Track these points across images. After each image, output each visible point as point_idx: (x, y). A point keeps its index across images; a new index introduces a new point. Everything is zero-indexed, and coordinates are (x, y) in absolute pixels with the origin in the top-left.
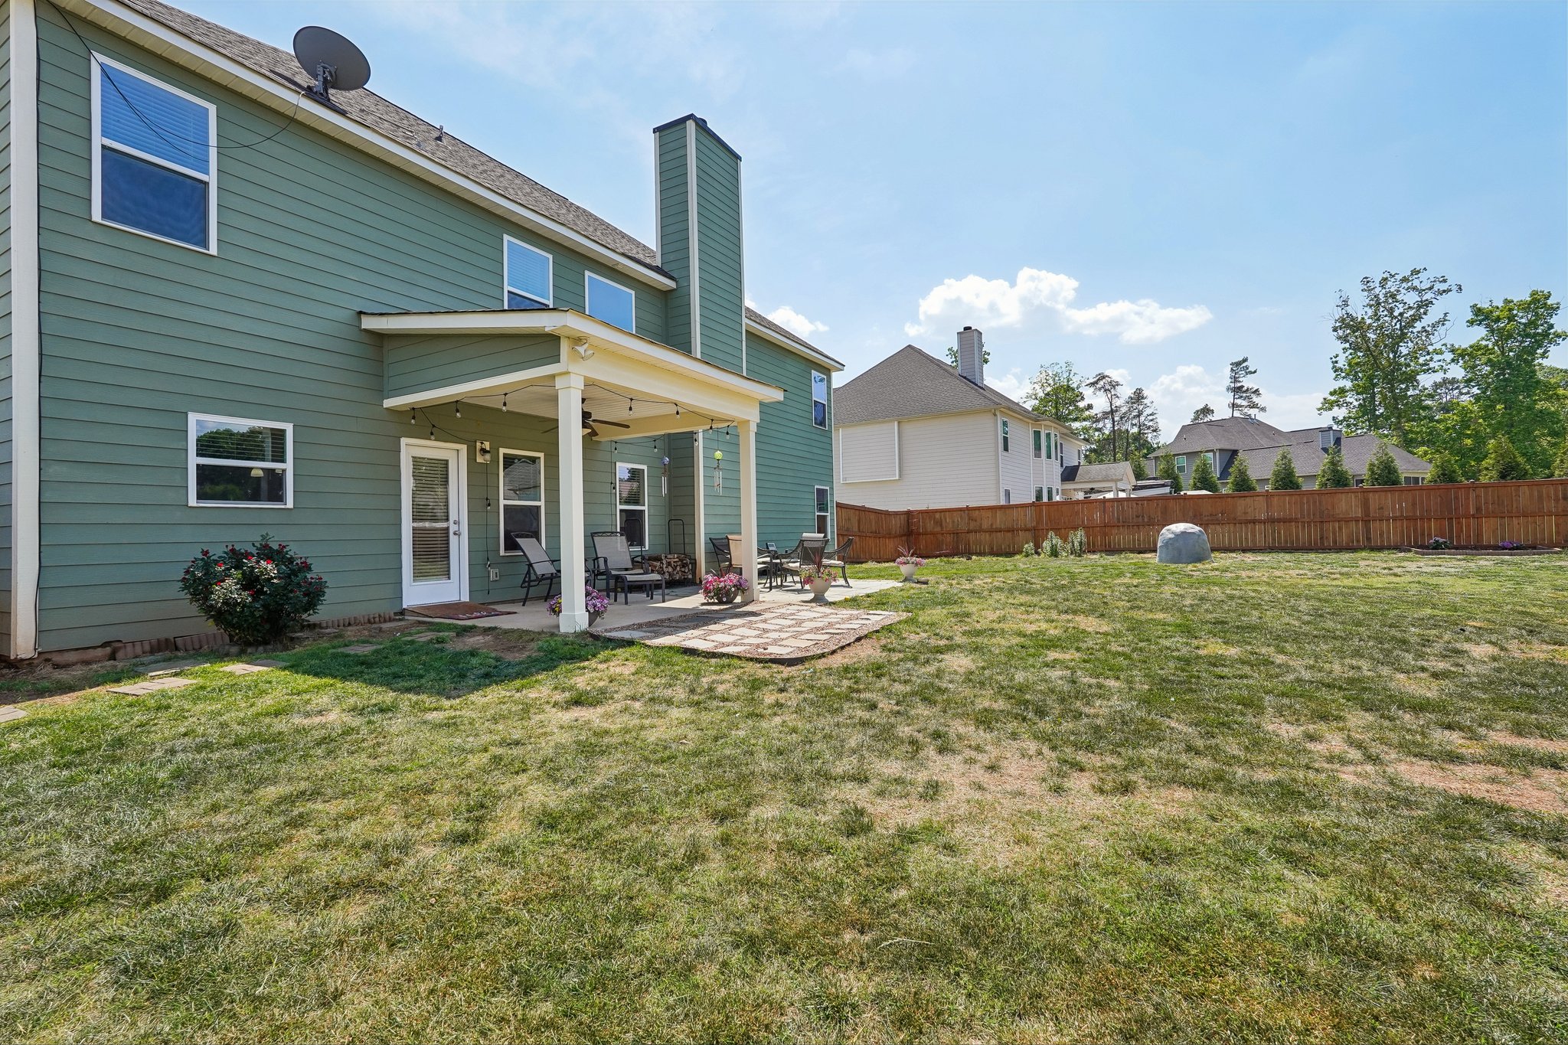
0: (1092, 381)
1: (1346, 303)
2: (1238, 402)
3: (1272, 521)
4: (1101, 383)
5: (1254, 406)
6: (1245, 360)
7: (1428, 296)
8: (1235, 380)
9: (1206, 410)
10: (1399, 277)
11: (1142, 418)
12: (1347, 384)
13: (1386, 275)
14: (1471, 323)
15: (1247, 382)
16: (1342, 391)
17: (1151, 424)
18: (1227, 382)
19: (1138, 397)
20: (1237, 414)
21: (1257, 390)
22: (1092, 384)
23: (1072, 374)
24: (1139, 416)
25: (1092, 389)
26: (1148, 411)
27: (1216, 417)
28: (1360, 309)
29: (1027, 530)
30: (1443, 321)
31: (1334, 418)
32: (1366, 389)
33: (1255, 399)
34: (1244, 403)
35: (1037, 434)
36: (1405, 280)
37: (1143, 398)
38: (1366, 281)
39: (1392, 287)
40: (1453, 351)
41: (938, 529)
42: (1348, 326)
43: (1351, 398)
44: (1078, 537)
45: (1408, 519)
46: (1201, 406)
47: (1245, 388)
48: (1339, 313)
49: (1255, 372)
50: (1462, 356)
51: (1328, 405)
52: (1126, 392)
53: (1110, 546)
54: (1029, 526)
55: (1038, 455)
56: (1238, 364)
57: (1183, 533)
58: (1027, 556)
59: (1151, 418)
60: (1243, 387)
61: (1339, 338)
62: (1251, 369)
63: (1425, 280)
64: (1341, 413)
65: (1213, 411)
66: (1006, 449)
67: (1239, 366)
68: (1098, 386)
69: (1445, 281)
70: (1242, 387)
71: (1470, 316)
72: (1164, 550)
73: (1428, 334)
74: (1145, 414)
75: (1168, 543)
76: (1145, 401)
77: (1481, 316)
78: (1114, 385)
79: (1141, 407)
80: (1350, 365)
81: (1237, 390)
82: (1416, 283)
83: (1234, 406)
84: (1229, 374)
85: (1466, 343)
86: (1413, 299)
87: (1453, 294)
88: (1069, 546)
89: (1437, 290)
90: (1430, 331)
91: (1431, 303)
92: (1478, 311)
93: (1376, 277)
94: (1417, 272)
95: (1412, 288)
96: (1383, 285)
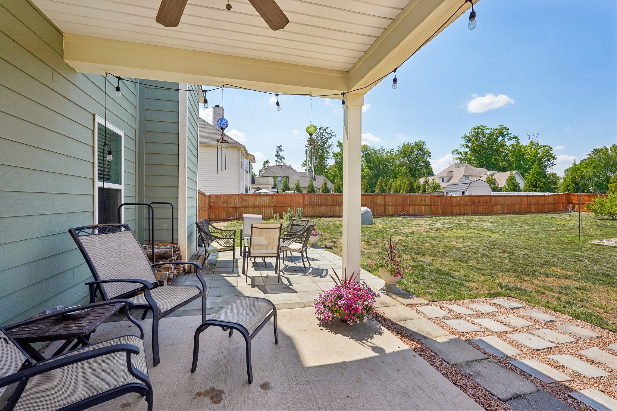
2: (279, 160)
5: (282, 162)
6: (281, 146)
7: (330, 136)
9: (267, 162)
10: (323, 128)
13: (321, 127)
14: (337, 146)
15: (281, 154)
16: (307, 161)
18: (275, 153)
20: (277, 164)
21: (284, 157)
27: (270, 164)
29: (271, 207)
30: (332, 144)
33: (283, 160)
34: (280, 161)
36: (324, 129)
39: (322, 131)
40: (334, 153)
41: (225, 205)
44: (299, 211)
46: (266, 160)
47: (280, 156)
49: (283, 151)
50: (335, 155)
51: (304, 165)
54: (272, 204)
55: (246, 171)
58: (276, 219)
61: (308, 144)
62: (282, 150)
63: (329, 131)
66: (241, 167)
67: (279, 148)
69: (333, 132)
70: (280, 155)
71: (337, 144)
81: (278, 156)
82: (327, 131)
83: (277, 161)
84: (276, 150)
85: (336, 152)
86: (326, 136)
87: (334, 136)
88: (297, 215)
89: (331, 135)
90: (329, 146)
91: (330, 138)
92: (339, 143)
93: (318, 128)
94: (327, 128)
95: (326, 133)
96: (320, 130)
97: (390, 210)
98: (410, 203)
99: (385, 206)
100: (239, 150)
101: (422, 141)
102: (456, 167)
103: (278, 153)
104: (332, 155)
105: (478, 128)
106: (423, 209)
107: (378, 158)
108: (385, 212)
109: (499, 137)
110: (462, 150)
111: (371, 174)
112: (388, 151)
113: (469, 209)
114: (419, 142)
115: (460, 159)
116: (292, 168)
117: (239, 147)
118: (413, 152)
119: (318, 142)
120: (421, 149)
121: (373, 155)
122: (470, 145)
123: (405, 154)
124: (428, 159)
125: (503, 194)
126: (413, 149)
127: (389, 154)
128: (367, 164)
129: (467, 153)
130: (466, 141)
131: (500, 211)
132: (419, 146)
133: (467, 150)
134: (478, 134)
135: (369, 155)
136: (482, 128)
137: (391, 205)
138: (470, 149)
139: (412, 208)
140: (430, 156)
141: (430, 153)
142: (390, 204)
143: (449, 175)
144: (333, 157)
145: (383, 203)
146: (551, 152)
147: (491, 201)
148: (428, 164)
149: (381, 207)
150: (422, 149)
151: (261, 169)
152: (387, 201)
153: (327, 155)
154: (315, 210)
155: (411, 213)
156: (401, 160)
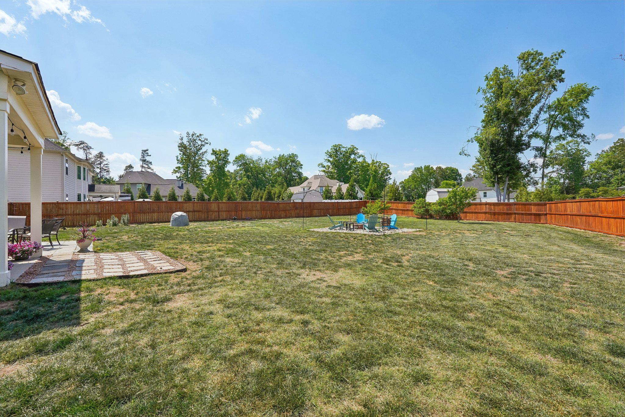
0: (77, 143)
1: (182, 139)
2: (144, 165)
3: (194, 211)
4: (82, 146)
5: (150, 168)
6: (147, 150)
7: (203, 143)
8: (143, 157)
9: (130, 167)
10: (196, 135)
11: (102, 165)
12: (181, 166)
14: (212, 154)
15: (148, 158)
16: (179, 168)
17: (106, 168)
18: (140, 157)
19: (100, 155)
20: (143, 170)
21: (151, 162)
22: (77, 145)
23: (67, 138)
24: (100, 164)
25: (76, 147)
26: (105, 163)
27: (134, 170)
28: (185, 141)
29: (95, 214)
30: (206, 152)
31: (177, 176)
32: (186, 169)
33: (150, 166)
34: (146, 166)
35: (79, 168)
36: (198, 136)
37: (103, 156)
38: (188, 134)
39: (195, 137)
42: (182, 147)
43: (182, 170)
44: (126, 217)
45: (228, 211)
46: (128, 165)
48: (180, 142)
49: (150, 156)
50: (210, 163)
51: (175, 172)
52: (94, 153)
53: (136, 221)
54: (96, 212)
55: (79, 177)
56: (145, 151)
57: (181, 215)
58: (99, 226)
59: (106, 166)
60: (146, 160)
61: (179, 150)
62: (149, 154)
63: (203, 138)
64: (178, 175)
65: (133, 168)
66: (67, 174)
67: (145, 152)
68: (80, 147)
69: (207, 140)
71: (212, 152)
72: (174, 222)
73: (203, 155)
74: (103, 163)
75: (175, 219)
76: (104, 158)
77: (214, 152)
78: (89, 148)
79: (102, 160)
80: (182, 159)
81: (144, 161)
82: (200, 138)
83: (142, 167)
84: (141, 154)
85: (211, 160)
86: (199, 143)
87: (208, 144)
88: (122, 221)
89: (205, 142)
90: (203, 154)
91: (204, 145)
92: (213, 151)
93: (191, 133)
94: (201, 135)
95: (200, 140)
96: (192, 136)
97: (224, 215)
98: (242, 209)
99: (219, 212)
100: (62, 155)
101: (295, 154)
102: (315, 179)
103: (143, 158)
104: (207, 162)
105: (335, 146)
106: (254, 214)
107: (256, 168)
108: (219, 217)
109: (351, 155)
110: (326, 164)
111: (249, 182)
112: (266, 162)
113: (293, 213)
114: (293, 154)
115: (324, 171)
116: (157, 175)
117: (62, 153)
118: (288, 164)
119: (191, 149)
120: (293, 161)
121: (252, 165)
122: (331, 160)
123: (281, 165)
124: (300, 171)
125: (333, 201)
126: (287, 161)
127: (267, 164)
128: (245, 173)
129: (329, 167)
130: (328, 156)
131: (318, 215)
132: (293, 158)
133: (329, 164)
134: (336, 151)
135: (247, 164)
136: (339, 146)
137: (225, 211)
138: (331, 164)
139: (244, 213)
140: (301, 168)
141: (302, 165)
142: (223, 209)
143: (309, 185)
144: (208, 165)
145: (216, 209)
146: (388, 169)
147: (310, 206)
148: (300, 174)
149: (215, 213)
150: (295, 161)
151: (122, 174)
152: (220, 207)
153: (201, 163)
154: (147, 216)
155: (243, 217)
156: (278, 170)
